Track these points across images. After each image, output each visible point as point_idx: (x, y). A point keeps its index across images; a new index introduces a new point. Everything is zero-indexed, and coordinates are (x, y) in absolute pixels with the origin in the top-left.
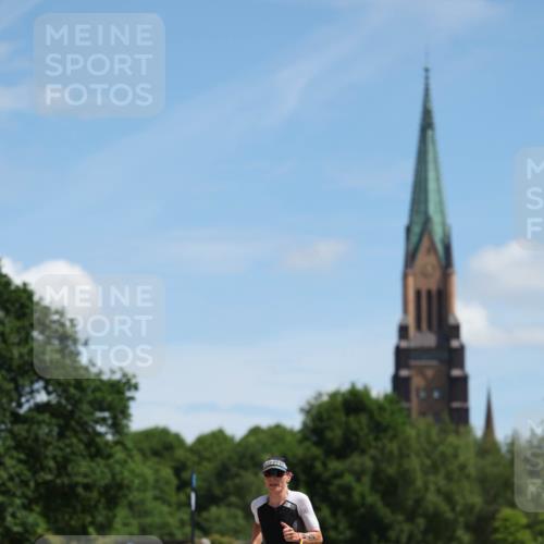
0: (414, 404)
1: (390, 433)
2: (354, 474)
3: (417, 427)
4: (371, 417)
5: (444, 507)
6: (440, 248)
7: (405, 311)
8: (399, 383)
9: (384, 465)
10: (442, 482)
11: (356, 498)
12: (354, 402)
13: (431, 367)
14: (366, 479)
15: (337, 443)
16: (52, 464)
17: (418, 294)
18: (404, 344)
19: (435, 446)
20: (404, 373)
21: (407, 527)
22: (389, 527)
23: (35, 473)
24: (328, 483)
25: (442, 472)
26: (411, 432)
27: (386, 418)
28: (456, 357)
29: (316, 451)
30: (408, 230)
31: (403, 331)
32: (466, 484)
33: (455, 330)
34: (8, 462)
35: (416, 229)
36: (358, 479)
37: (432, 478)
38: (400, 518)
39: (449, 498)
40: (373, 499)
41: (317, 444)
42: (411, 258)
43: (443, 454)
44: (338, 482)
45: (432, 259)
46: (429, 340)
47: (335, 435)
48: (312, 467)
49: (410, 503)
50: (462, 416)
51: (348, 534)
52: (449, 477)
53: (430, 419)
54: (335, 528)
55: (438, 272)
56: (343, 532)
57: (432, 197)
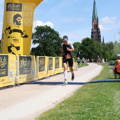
0: (94, 39)
1: (92, 43)
2: (88, 48)
3: (95, 42)
4: (90, 41)
5: (99, 51)
6: (97, 19)
7: (92, 27)
8: (92, 36)
9: (92, 47)
10: (98, 48)
11: (89, 51)
12: (88, 39)
13: (96, 34)
14: (90, 49)
15: (86, 44)
16: (57, 49)
17: (94, 25)
18: (92, 31)
19: (98, 44)
20: (93, 35)
21: (95, 54)
22: (92, 54)
23: (55, 50)
24: (85, 49)
25: (99, 47)
26: (95, 43)
27: (92, 41)
28: (99, 33)
29: (84, 45)
30: (93, 17)
31: (92, 30)
32: (101, 49)
33: (99, 29)
34: (53, 49)
35: (94, 17)
36: (89, 49)
37: (97, 48)
38: (94, 53)
39: (99, 50)
40: (90, 51)
42: (93, 20)
43: (99, 45)
44: (86, 49)
45: (96, 20)
46: (96, 31)
47: (86, 43)
48: (83, 47)
49: (95, 51)
50: (100, 40)
51: (88, 55)
52: (99, 48)
53: (97, 41)
54: (86, 54)
55: (96, 22)
56: (87, 55)
57: (96, 13)
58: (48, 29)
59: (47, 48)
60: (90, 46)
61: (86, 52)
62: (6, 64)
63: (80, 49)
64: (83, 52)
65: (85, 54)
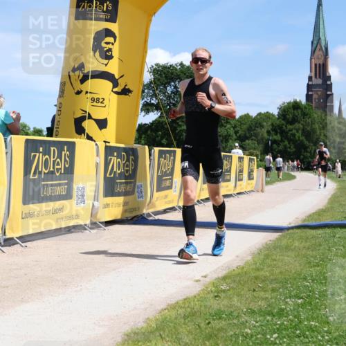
0: (314, 105)
1: (308, 116)
2: (296, 130)
3: (316, 114)
4: (302, 111)
6: (324, 48)
7: (311, 71)
8: (308, 97)
9: (306, 127)
11: (297, 138)
12: (296, 106)
13: (320, 91)
14: (300, 132)
15: (290, 120)
17: (316, 65)
18: (310, 83)
19: (323, 120)
20: (310, 93)
22: (307, 147)
24: (288, 133)
26: (316, 116)
27: (307, 111)
28: (329, 87)
29: (283, 122)
30: (312, 42)
31: (310, 78)
33: (329, 78)
35: (315, 42)
36: (297, 132)
37: (322, 131)
38: (312, 144)
40: (302, 138)
41: (283, 120)
42: (313, 52)
43: (326, 123)
44: (290, 132)
45: (321, 52)
46: (319, 81)
47: (290, 116)
48: (282, 127)
49: (314, 139)
50: (331, 108)
51: (294, 150)
53: (321, 111)
54: (290, 148)
55: (323, 58)
56: (292, 149)
57: (321, 30)
58: (185, 74)
59: (180, 126)
60: (302, 124)
61: (290, 140)
62: (67, 166)
63: (273, 133)
64: (282, 141)
65: (285, 146)
